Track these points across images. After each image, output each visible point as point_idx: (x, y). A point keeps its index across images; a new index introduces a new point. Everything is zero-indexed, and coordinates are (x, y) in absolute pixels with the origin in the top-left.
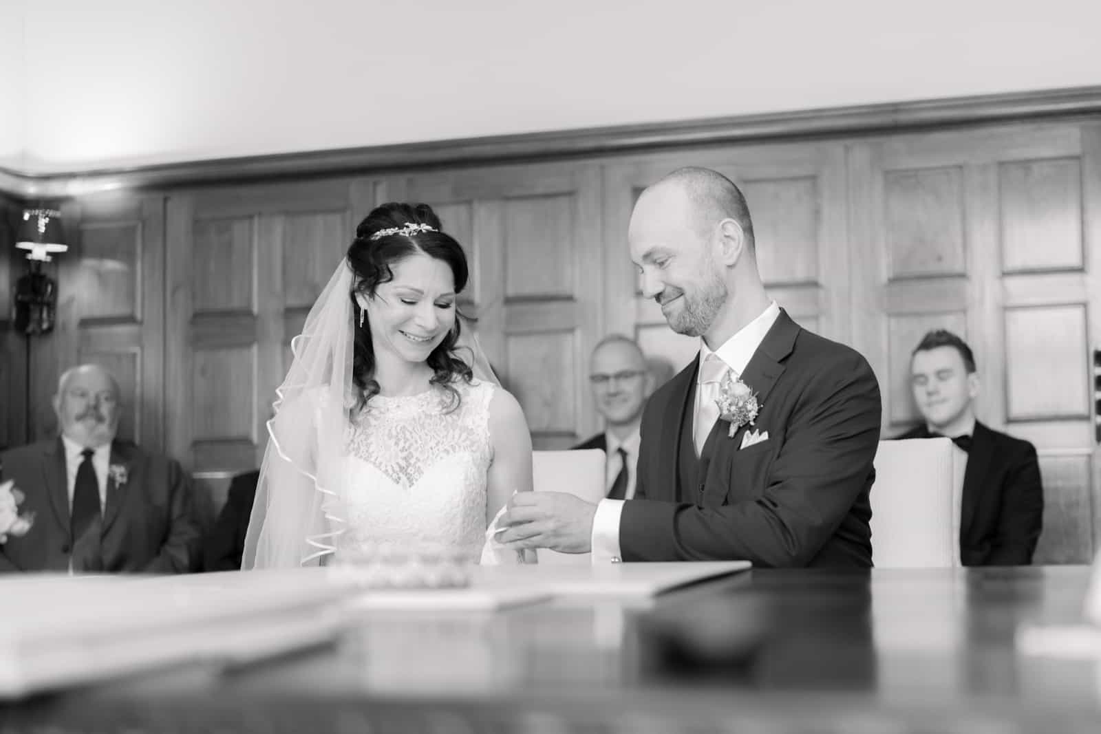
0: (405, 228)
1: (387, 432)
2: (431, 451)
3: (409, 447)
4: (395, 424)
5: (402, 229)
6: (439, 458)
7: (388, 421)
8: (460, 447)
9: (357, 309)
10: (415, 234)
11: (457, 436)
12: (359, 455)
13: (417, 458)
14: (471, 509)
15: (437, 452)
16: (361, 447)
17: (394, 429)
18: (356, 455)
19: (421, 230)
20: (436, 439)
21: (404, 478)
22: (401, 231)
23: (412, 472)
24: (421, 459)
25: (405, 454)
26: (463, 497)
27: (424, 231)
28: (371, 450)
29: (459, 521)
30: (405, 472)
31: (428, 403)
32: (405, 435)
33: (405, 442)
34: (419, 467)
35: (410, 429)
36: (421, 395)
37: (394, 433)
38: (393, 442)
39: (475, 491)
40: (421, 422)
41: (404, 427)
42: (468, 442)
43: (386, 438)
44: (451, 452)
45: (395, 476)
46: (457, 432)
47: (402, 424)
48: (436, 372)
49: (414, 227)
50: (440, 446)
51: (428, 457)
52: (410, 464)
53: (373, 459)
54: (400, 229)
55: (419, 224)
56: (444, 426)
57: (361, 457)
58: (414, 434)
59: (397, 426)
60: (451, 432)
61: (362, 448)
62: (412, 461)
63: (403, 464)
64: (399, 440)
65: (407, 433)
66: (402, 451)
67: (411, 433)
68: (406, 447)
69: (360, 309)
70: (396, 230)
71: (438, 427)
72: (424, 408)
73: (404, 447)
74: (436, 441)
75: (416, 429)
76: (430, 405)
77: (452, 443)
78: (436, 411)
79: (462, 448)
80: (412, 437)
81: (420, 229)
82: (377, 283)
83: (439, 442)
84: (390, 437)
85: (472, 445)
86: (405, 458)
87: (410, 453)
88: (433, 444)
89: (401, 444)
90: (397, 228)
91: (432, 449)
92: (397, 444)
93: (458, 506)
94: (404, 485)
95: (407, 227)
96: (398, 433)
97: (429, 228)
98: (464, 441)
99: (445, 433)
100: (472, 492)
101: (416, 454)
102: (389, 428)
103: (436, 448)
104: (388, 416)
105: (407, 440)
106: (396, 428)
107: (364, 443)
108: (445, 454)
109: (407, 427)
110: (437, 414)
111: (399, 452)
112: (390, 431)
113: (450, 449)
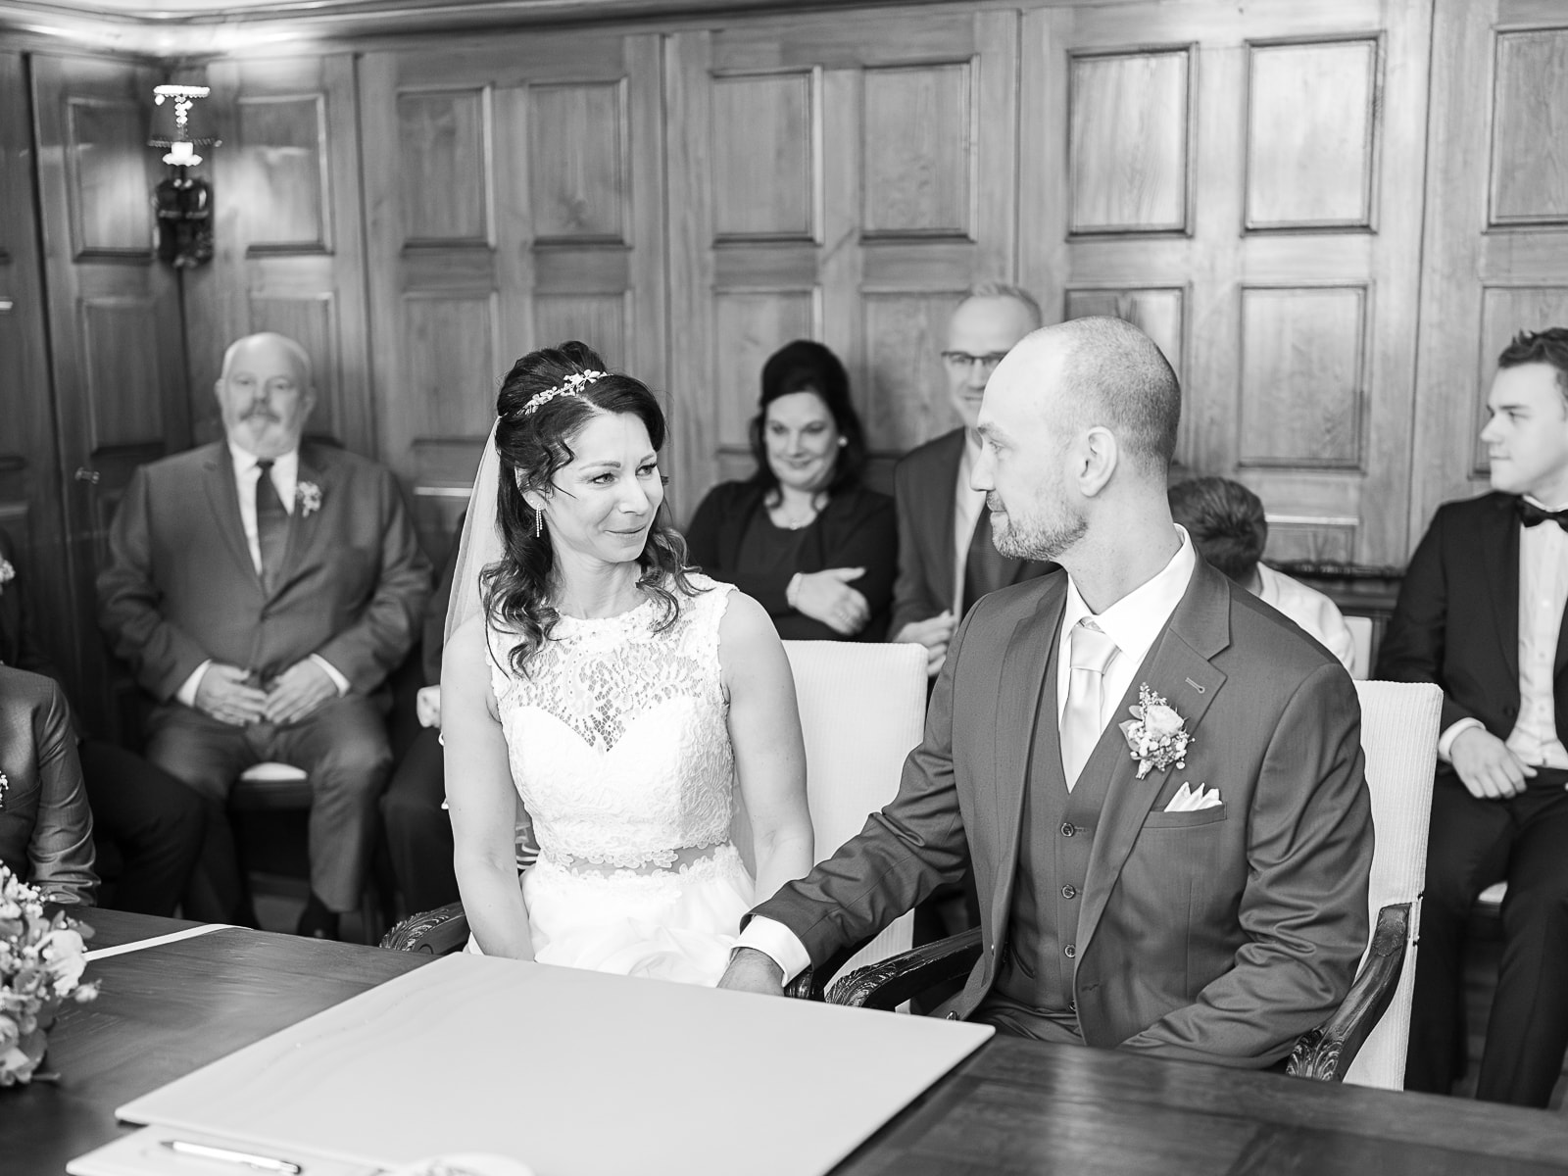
0: (566, 385)
1: (579, 671)
2: (636, 699)
3: (608, 693)
4: (592, 659)
5: (563, 386)
6: (646, 707)
8: (677, 691)
10: (582, 388)
11: (673, 675)
12: (542, 706)
13: (617, 709)
14: (693, 780)
15: (645, 699)
17: (588, 666)
18: (538, 705)
19: (588, 381)
20: (644, 680)
21: (599, 737)
22: (562, 390)
23: (610, 730)
24: (623, 710)
25: (602, 702)
26: (678, 765)
28: (557, 699)
29: (675, 798)
30: (603, 729)
33: (602, 686)
34: (620, 722)
35: (610, 667)
36: (625, 616)
37: (588, 672)
38: (588, 683)
39: (697, 755)
40: (623, 657)
41: (601, 662)
42: (689, 683)
43: (579, 679)
44: (664, 698)
45: (588, 736)
46: (675, 665)
48: (644, 570)
49: (576, 379)
50: (650, 692)
51: (632, 708)
52: (608, 717)
53: (559, 711)
56: (655, 661)
57: (545, 707)
58: (614, 674)
59: (592, 662)
60: (665, 666)
61: (548, 695)
62: (611, 713)
63: (599, 717)
64: (594, 682)
65: (605, 672)
66: (598, 698)
67: (610, 673)
68: (604, 693)
70: (554, 391)
71: (648, 661)
72: (628, 635)
73: (601, 693)
74: (644, 683)
75: (616, 666)
76: (638, 629)
77: (667, 685)
78: (644, 636)
79: (680, 692)
80: (612, 678)
82: (552, 471)
83: (648, 684)
84: (583, 677)
85: (694, 686)
86: (601, 709)
87: (609, 701)
88: (639, 687)
89: (598, 688)
90: (554, 388)
91: (637, 694)
92: (591, 688)
93: (672, 777)
94: (600, 748)
95: (568, 382)
96: (593, 672)
99: (658, 670)
100: (692, 756)
101: (616, 704)
102: (582, 664)
103: (644, 694)
104: (581, 646)
105: (605, 682)
106: (591, 666)
107: (550, 687)
108: (655, 701)
109: (606, 663)
110: (647, 642)
111: (594, 700)
112: (583, 669)
113: (662, 694)
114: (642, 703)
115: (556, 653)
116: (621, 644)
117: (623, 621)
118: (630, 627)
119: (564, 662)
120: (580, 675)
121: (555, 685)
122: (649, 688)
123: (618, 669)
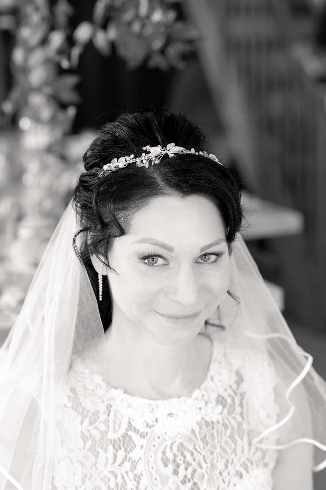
0: (143, 154)
1: (160, 455)
3: (193, 475)
5: (140, 156)
6: (231, 485)
7: (159, 438)
8: (252, 464)
9: (93, 274)
10: (158, 162)
16: (128, 481)
17: (168, 449)
19: (167, 155)
20: (223, 458)
22: (138, 160)
27: (171, 155)
31: (206, 403)
32: (185, 457)
33: (186, 469)
35: (191, 448)
37: (170, 456)
38: (171, 467)
41: (181, 444)
43: (160, 464)
47: (179, 441)
49: (156, 151)
54: (135, 157)
55: (164, 146)
59: (172, 444)
64: (178, 466)
65: (186, 453)
66: (184, 482)
67: (192, 454)
68: (189, 476)
69: (98, 274)
70: (130, 159)
73: (186, 476)
74: (224, 461)
75: (197, 447)
76: (209, 405)
80: (194, 460)
81: (164, 153)
83: (228, 461)
88: (220, 466)
89: (181, 470)
90: (132, 156)
92: (176, 472)
95: (148, 152)
96: (175, 456)
97: (178, 149)
98: (254, 454)
102: (162, 448)
103: (226, 472)
104: (159, 429)
105: (189, 464)
106: (171, 448)
107: (131, 476)
108: (237, 478)
109: (186, 444)
110: (220, 418)
111: (180, 484)
112: (164, 453)
113: (242, 470)
114: (227, 481)
115: (130, 437)
116: (197, 423)
117: (196, 399)
118: (202, 404)
119: (142, 447)
120: (162, 459)
121: (137, 472)
122: (229, 465)
123: (199, 450)
